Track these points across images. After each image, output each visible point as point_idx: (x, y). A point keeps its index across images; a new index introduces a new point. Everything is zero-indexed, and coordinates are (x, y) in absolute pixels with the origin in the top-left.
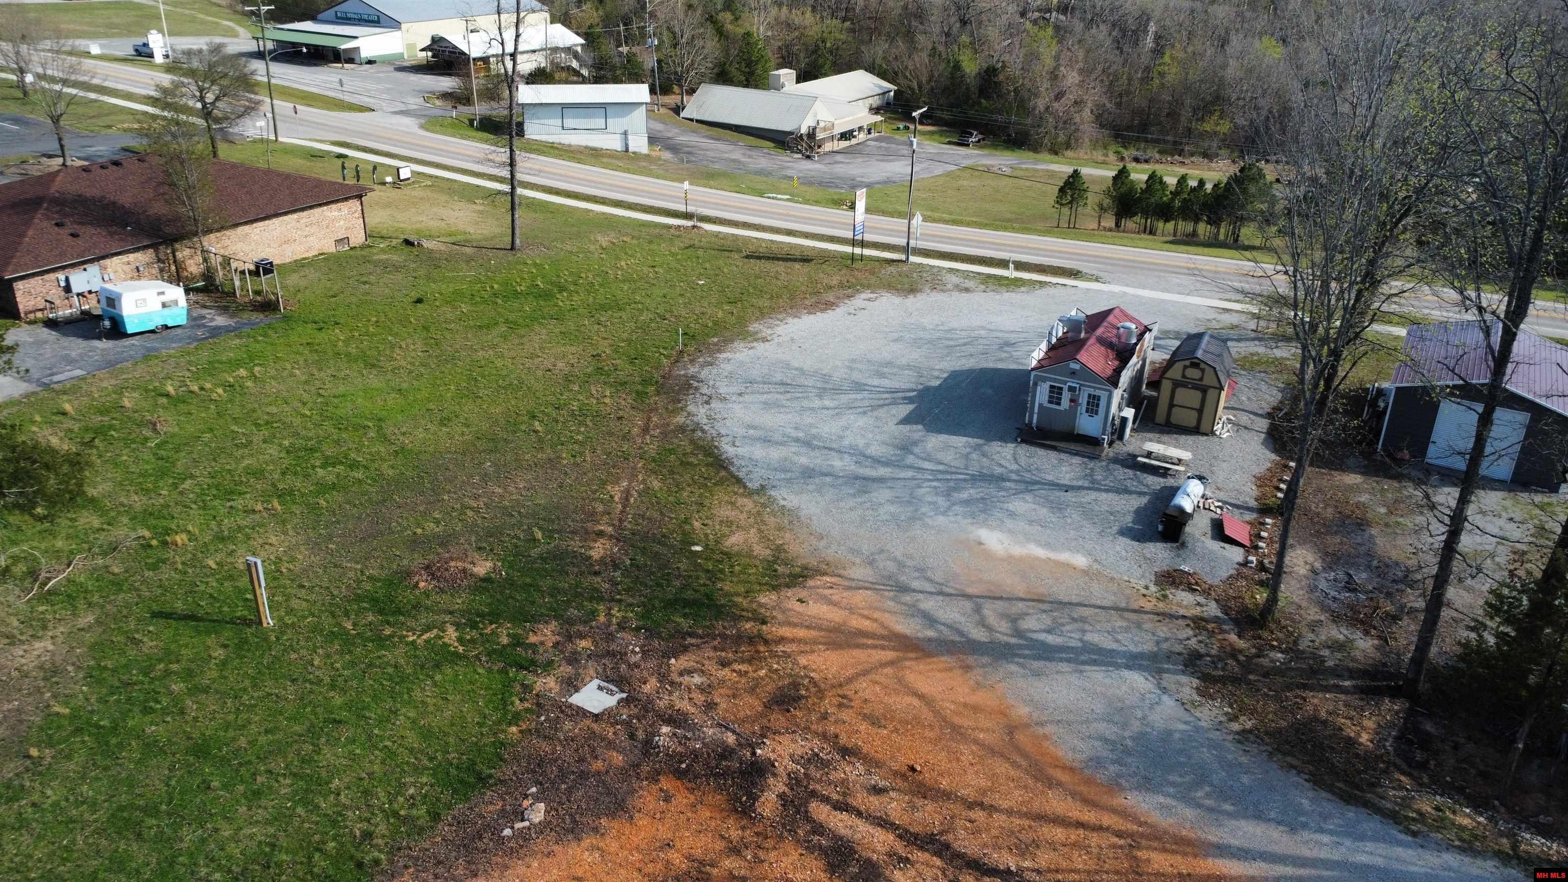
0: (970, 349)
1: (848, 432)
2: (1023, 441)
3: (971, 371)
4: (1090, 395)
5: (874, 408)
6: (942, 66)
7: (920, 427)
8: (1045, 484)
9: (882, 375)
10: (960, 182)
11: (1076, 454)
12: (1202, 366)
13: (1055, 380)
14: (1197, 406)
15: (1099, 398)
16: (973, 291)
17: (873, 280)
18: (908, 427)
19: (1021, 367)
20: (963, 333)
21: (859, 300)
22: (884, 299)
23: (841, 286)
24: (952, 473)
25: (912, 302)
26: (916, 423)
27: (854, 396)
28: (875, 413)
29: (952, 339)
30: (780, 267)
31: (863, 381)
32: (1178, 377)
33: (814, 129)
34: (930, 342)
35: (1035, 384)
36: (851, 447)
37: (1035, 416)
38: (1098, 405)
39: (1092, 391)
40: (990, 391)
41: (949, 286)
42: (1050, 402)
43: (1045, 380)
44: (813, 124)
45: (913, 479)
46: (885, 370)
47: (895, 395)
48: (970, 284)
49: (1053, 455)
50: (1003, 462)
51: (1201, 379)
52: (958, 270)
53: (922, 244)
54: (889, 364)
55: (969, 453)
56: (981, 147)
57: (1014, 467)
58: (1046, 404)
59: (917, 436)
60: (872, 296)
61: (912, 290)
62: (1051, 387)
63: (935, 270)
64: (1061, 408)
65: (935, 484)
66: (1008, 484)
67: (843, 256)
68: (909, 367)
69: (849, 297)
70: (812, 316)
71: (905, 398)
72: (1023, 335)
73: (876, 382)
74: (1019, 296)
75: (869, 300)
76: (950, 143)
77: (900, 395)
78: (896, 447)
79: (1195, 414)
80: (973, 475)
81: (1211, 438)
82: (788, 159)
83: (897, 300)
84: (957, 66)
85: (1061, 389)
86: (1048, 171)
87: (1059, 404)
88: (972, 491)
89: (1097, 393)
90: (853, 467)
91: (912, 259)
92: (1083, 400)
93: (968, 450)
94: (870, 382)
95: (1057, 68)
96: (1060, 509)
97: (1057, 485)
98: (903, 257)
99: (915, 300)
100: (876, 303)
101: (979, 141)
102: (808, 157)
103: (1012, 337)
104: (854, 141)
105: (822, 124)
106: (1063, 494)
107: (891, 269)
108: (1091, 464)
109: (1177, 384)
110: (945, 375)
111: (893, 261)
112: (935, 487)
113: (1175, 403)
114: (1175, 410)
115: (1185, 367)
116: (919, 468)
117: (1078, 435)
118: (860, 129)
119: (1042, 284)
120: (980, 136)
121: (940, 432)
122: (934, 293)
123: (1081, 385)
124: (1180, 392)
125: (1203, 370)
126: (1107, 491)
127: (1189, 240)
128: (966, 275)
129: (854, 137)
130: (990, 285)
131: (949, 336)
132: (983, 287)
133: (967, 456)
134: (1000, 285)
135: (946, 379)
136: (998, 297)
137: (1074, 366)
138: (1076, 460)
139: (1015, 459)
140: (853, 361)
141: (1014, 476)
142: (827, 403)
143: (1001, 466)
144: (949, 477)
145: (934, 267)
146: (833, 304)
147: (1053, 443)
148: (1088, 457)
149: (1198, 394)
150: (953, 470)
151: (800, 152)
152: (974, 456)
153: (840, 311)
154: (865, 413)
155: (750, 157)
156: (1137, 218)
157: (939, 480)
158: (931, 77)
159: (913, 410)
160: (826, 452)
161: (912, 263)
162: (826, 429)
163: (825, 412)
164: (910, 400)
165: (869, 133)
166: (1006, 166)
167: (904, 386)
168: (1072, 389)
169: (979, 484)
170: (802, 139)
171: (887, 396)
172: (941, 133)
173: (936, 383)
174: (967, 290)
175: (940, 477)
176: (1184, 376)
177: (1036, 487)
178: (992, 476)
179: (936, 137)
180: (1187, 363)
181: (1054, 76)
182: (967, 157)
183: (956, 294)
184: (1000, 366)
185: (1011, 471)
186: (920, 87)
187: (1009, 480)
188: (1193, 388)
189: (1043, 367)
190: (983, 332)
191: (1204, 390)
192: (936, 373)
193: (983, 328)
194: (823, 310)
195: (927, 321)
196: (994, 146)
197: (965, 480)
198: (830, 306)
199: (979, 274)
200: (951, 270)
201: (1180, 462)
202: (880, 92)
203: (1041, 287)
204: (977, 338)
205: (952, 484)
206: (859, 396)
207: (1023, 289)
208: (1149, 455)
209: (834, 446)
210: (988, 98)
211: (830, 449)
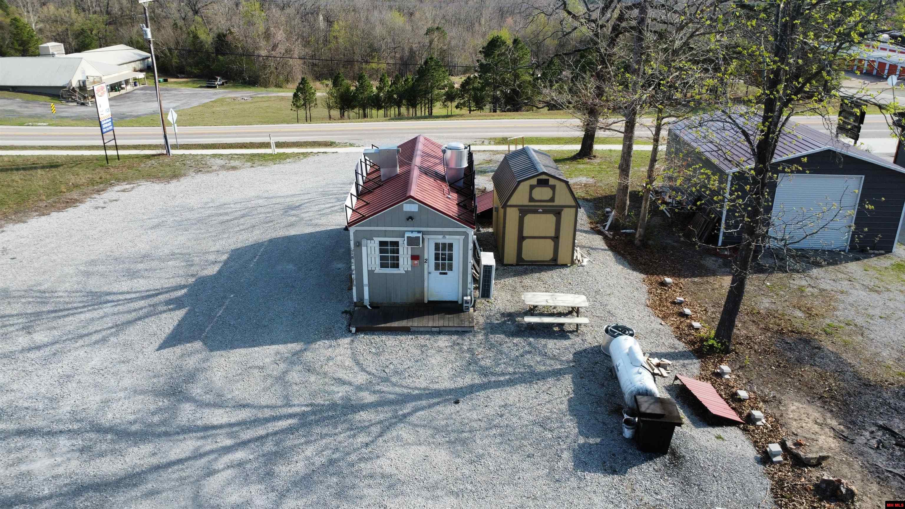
0: (249, 221)
1: (72, 386)
2: (359, 331)
3: (255, 247)
4: (437, 246)
5: (120, 327)
6: (184, 36)
7: (198, 345)
8: (419, 397)
9: (132, 274)
10: (214, 109)
11: (439, 333)
12: (552, 182)
13: (385, 234)
14: (553, 234)
15: (451, 246)
16: (240, 168)
17: (130, 173)
18: (178, 350)
19: (318, 229)
20: (238, 206)
21: (111, 193)
22: (142, 188)
23: (92, 182)
24: (267, 420)
25: (174, 186)
26: (191, 339)
27: (89, 315)
28: (122, 337)
29: (226, 214)
30: (17, 176)
31: (105, 289)
32: (525, 201)
33: (84, 82)
34: (200, 221)
35: (358, 245)
36: (74, 417)
37: (366, 290)
38: (451, 258)
39: (440, 239)
40: (290, 267)
41: (214, 168)
42: (382, 266)
43: (370, 236)
44: (82, 78)
45: (197, 455)
46: (140, 266)
47: (155, 300)
48: (233, 163)
49: (407, 340)
50: (342, 374)
51: (552, 200)
52: (221, 155)
53: (181, 141)
54: (145, 257)
55: (285, 373)
56: (226, 88)
57: (361, 378)
58: (378, 270)
59: (191, 363)
60: (128, 186)
61: (176, 176)
62: (382, 243)
63: (199, 157)
64: (401, 270)
65: (240, 455)
66: (364, 416)
67: (97, 158)
68: (173, 255)
69: (98, 192)
70: (43, 218)
71: (168, 302)
72: (306, 197)
73: (125, 285)
74: (287, 166)
75: (124, 191)
76: (201, 87)
77: (162, 298)
78: (158, 393)
79: (550, 244)
80: (303, 415)
81: (574, 268)
82: (64, 106)
83: (157, 187)
84: (196, 37)
85: (396, 244)
86: (278, 97)
87: (397, 266)
88: (309, 451)
89: (448, 240)
90: (74, 465)
91: (173, 152)
92: (430, 253)
93: (283, 366)
94: (116, 287)
95: (268, 29)
96: (464, 442)
97: (437, 393)
98: (165, 152)
99: (178, 184)
100: (133, 193)
101: (223, 84)
102: (83, 104)
103: (296, 201)
104: (122, 92)
105: (91, 79)
106: (452, 408)
107: (149, 162)
108: (466, 343)
109: (524, 211)
110: (225, 257)
111: (154, 156)
112: (240, 464)
113: (525, 234)
114: (525, 243)
115: (532, 187)
116: (206, 428)
117: (432, 303)
118: (127, 82)
119: (305, 155)
120: (224, 81)
121: (232, 345)
122: (200, 175)
123: (423, 233)
124: (529, 219)
125: (553, 188)
126: (511, 383)
127: (399, 117)
128: (231, 157)
129: (123, 88)
130: (256, 161)
131: (221, 211)
132: (249, 164)
133: (281, 379)
134: (266, 161)
135: (226, 263)
136: (266, 169)
137: (409, 207)
138: (443, 341)
139: (358, 363)
140: (93, 262)
141: (368, 398)
142: (40, 337)
143: (342, 382)
144: (261, 431)
145: (197, 155)
146: (76, 201)
147: (404, 323)
148: (457, 333)
149: (551, 218)
150: (268, 413)
151: (74, 101)
152: (294, 376)
153: (82, 208)
154: (104, 340)
155: (26, 107)
156: (356, 110)
157: (244, 444)
158: (177, 43)
159: (184, 319)
160: (19, 441)
161: (173, 155)
162: (29, 389)
163: (31, 355)
164: (178, 303)
165: (135, 85)
166: (248, 97)
167: (173, 282)
168: (412, 242)
169: (317, 430)
170: (75, 91)
171: (142, 303)
172: (194, 82)
173: (212, 270)
174: (234, 168)
175: (247, 435)
176: (531, 199)
177: (408, 408)
178: (333, 406)
179: (190, 84)
180: (534, 181)
181: (267, 35)
182: (215, 94)
183: (223, 174)
184: (293, 232)
185: (359, 388)
186: (170, 50)
187: (364, 407)
188: (545, 212)
189: (364, 218)
190: (261, 202)
191: (557, 212)
192: (212, 257)
193: (259, 197)
194: (59, 210)
195: (193, 201)
196: (235, 86)
197: (290, 430)
198: (71, 203)
199: (243, 155)
200: (214, 156)
201: (574, 311)
202: (140, 58)
203: (305, 157)
204: (254, 208)
205: (269, 446)
206: (95, 314)
207: (288, 160)
208: (532, 311)
209: (39, 423)
210: (223, 54)
211: (31, 433)
